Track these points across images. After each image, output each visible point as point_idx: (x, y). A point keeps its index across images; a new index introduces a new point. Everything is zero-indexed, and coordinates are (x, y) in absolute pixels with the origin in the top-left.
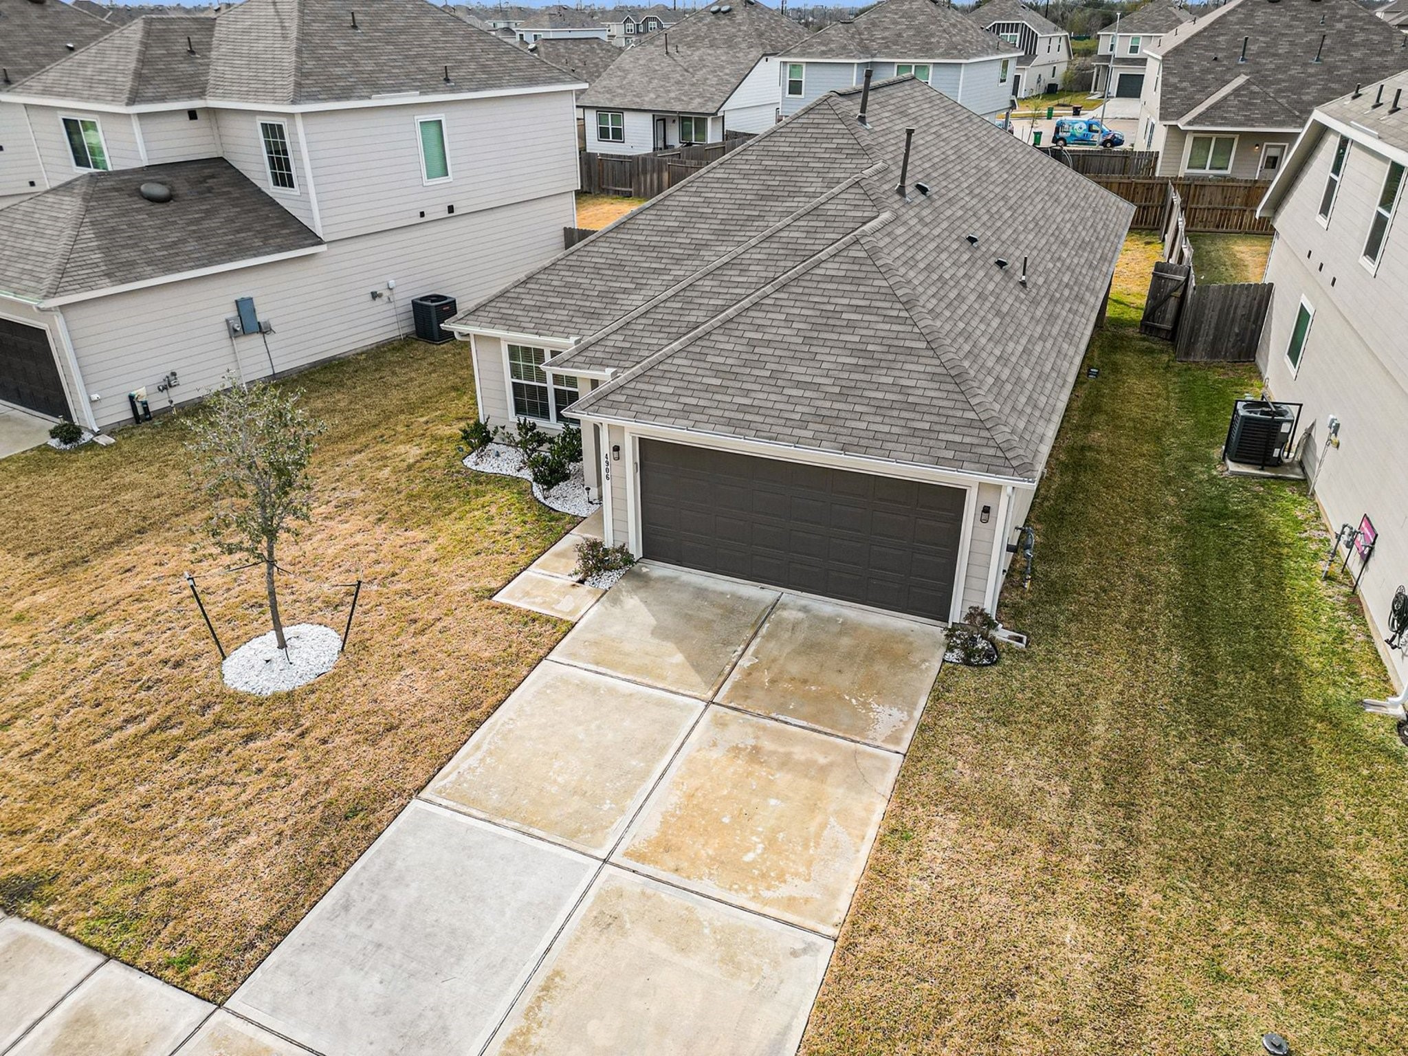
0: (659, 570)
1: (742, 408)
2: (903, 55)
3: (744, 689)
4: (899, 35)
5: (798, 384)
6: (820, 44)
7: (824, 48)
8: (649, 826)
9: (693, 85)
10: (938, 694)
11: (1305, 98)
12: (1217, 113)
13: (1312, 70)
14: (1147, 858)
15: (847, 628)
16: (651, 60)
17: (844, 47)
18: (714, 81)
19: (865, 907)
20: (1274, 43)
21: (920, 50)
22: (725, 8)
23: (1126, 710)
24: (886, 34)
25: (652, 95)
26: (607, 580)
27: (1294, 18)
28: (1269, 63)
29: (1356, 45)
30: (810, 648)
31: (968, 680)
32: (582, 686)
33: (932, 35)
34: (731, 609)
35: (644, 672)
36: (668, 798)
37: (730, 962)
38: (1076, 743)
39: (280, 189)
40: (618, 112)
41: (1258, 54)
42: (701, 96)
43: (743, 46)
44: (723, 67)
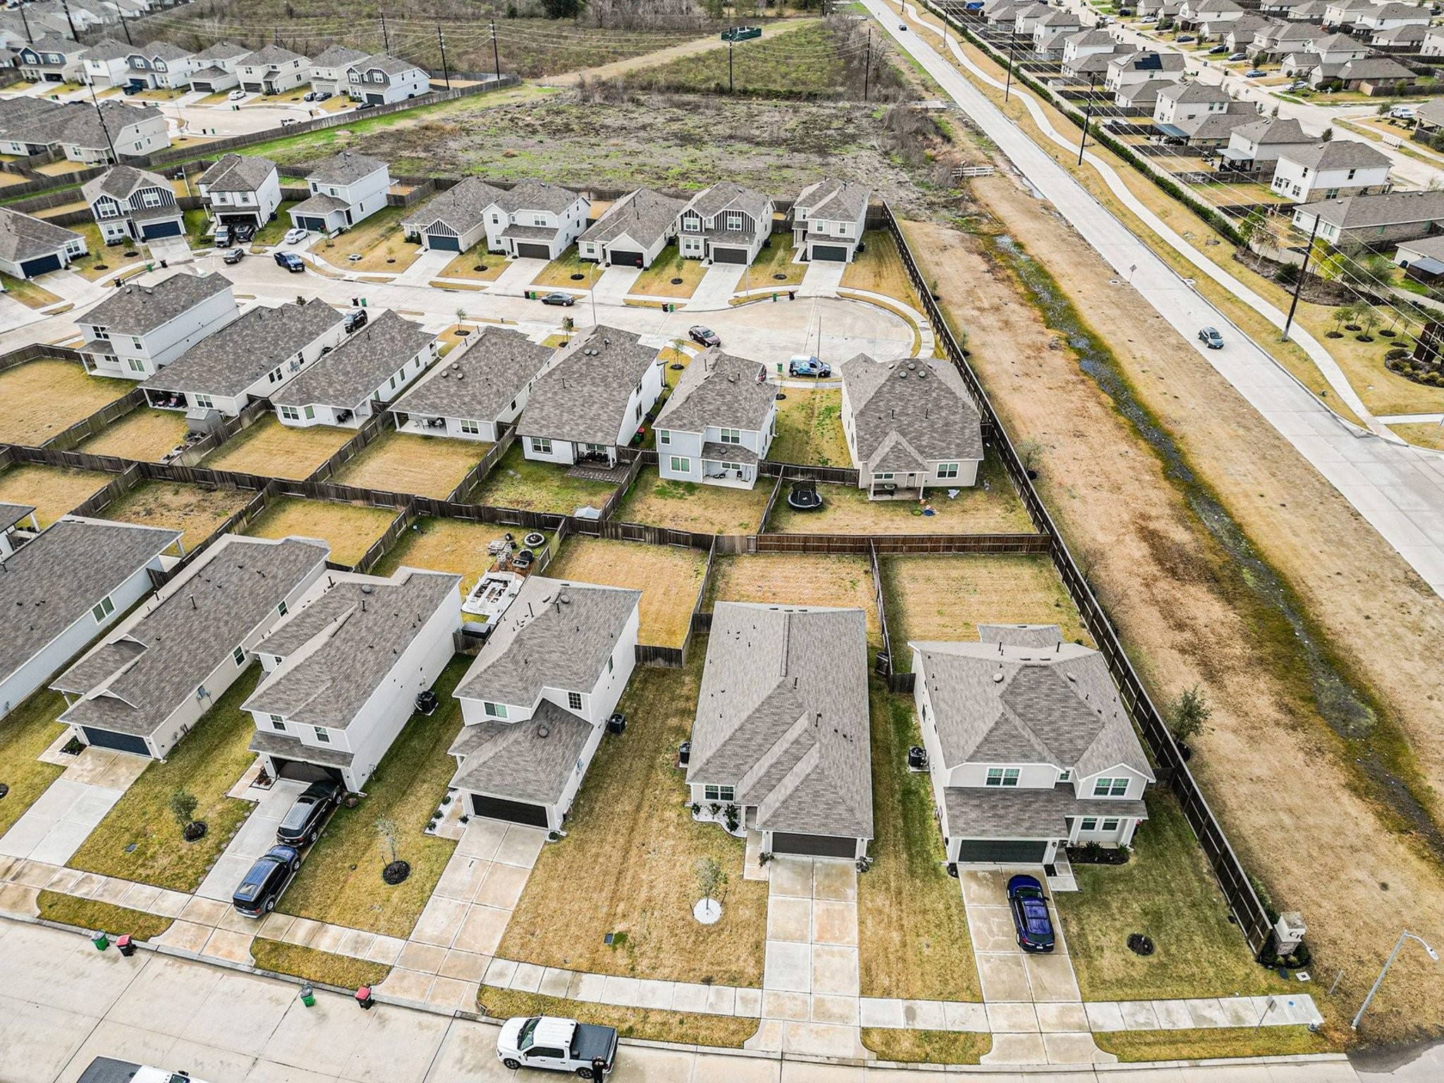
0: (778, 856)
2: (724, 424)
3: (818, 892)
4: (719, 409)
6: (677, 419)
7: (680, 422)
8: (815, 935)
9: (592, 419)
10: (859, 882)
12: (885, 464)
13: (924, 425)
14: (904, 915)
15: (833, 866)
16: (555, 393)
17: (692, 424)
18: (605, 417)
19: (861, 940)
20: (905, 408)
21: (732, 422)
22: (594, 352)
23: (898, 876)
24: (711, 407)
25: (568, 428)
26: (768, 863)
27: (913, 388)
28: (905, 421)
29: (942, 408)
30: (827, 875)
31: (864, 876)
32: (782, 902)
33: (737, 411)
34: (804, 866)
35: (794, 893)
36: (816, 927)
37: (842, 956)
38: (887, 889)
39: (573, 709)
40: (547, 440)
41: (899, 414)
42: (601, 430)
43: (615, 385)
44: (607, 404)
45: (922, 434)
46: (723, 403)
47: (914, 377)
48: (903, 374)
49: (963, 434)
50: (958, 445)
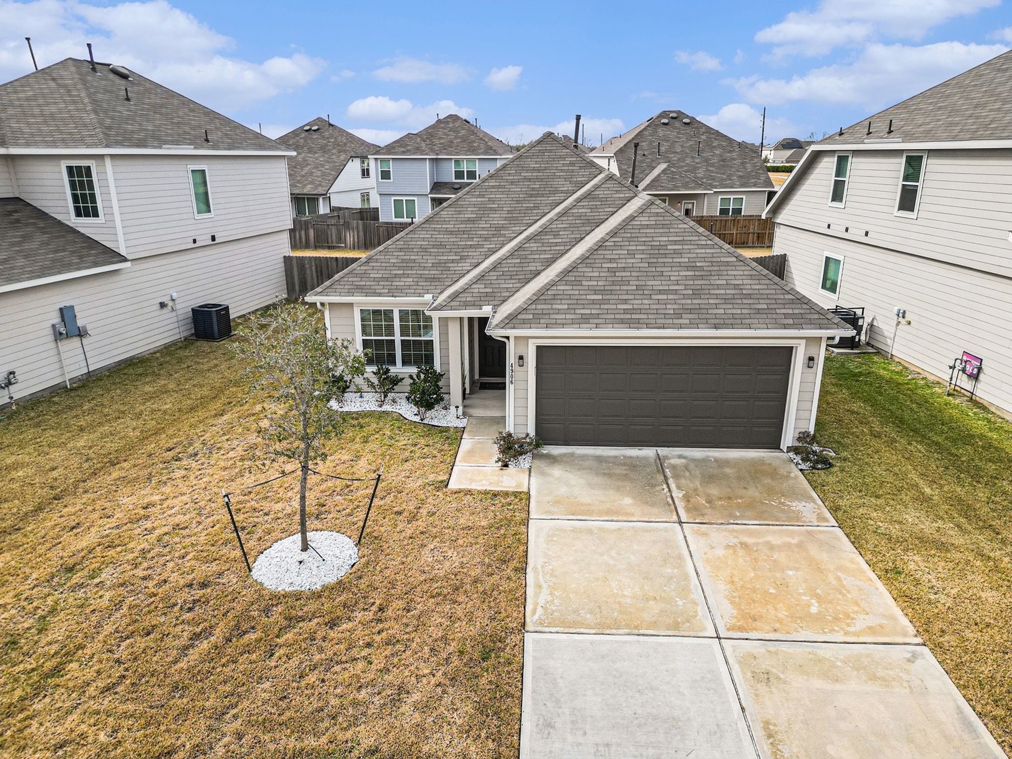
0: (555, 450)
1: (625, 311)
2: (457, 154)
3: (694, 510)
4: (452, 142)
5: (660, 292)
6: (400, 146)
7: (403, 149)
8: (724, 608)
9: (303, 176)
10: (817, 488)
11: (698, 175)
12: (656, 184)
13: (697, 161)
17: (418, 149)
18: (319, 173)
20: (672, 146)
21: (468, 150)
22: (315, 128)
24: (442, 141)
26: (525, 461)
27: (679, 132)
28: (674, 158)
29: (715, 147)
30: (710, 478)
31: (827, 478)
33: (474, 142)
34: (632, 465)
35: (613, 514)
36: (717, 587)
39: (83, 220)
41: (666, 152)
42: (311, 183)
43: (335, 151)
44: (323, 166)
45: (696, 168)
46: (456, 137)
47: (677, 124)
48: (666, 121)
49: (745, 168)
50: (741, 177)
